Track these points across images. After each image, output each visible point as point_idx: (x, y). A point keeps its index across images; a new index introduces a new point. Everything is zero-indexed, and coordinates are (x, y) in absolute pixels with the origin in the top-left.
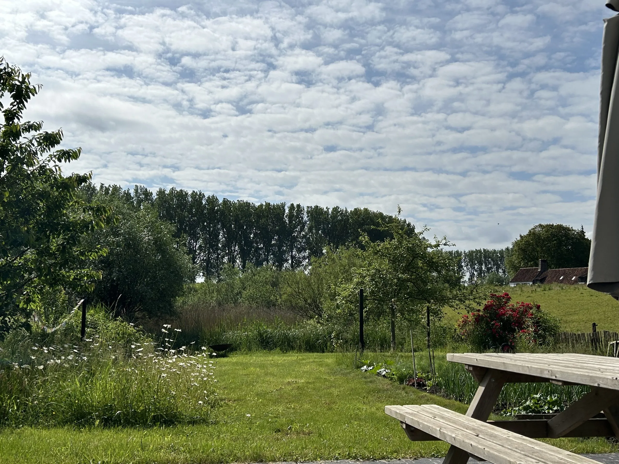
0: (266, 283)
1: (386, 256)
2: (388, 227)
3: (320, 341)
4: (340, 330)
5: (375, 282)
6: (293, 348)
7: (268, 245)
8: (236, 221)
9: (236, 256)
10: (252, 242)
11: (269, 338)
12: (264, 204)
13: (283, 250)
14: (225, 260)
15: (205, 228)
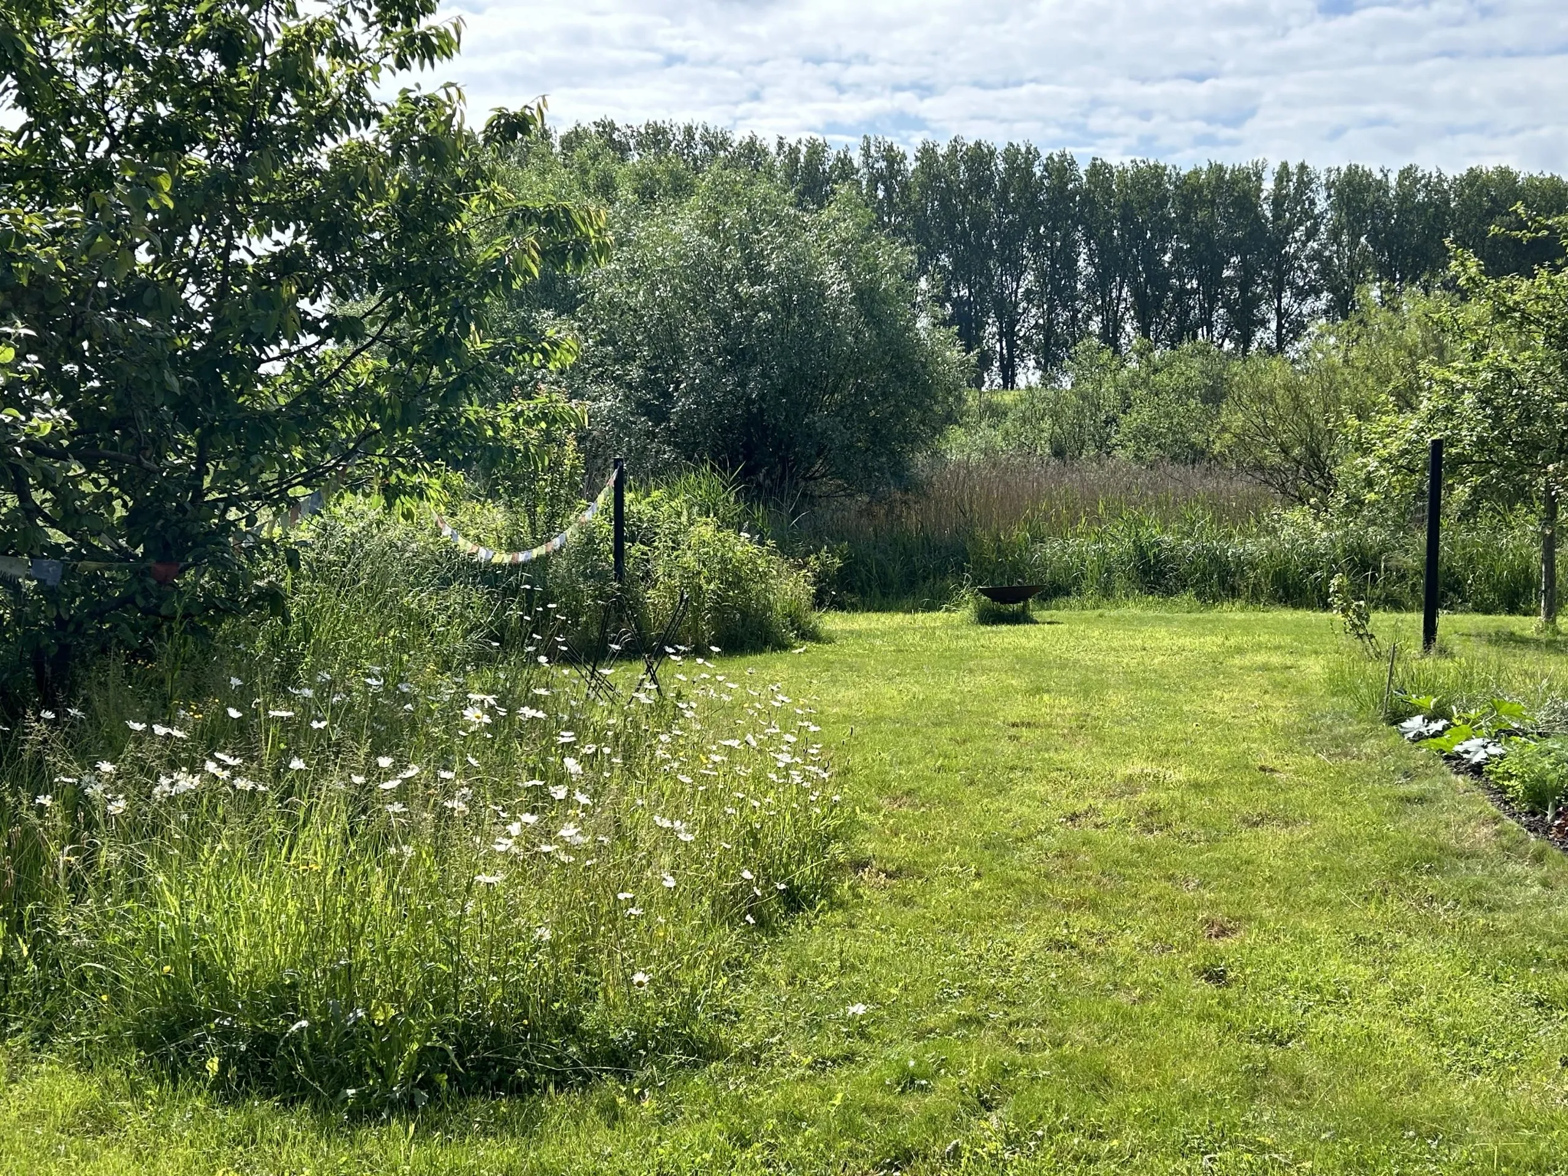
0: (1188, 392)
1: (1538, 323)
2: (1547, 227)
3: (1318, 574)
4: (1383, 541)
5: (1494, 408)
6: (1233, 593)
7: (1212, 283)
8: (1126, 218)
9: (1124, 314)
10: (1168, 275)
11: (1167, 560)
12: (1205, 168)
13: (1255, 294)
14: (1095, 325)
15: (1040, 242)
